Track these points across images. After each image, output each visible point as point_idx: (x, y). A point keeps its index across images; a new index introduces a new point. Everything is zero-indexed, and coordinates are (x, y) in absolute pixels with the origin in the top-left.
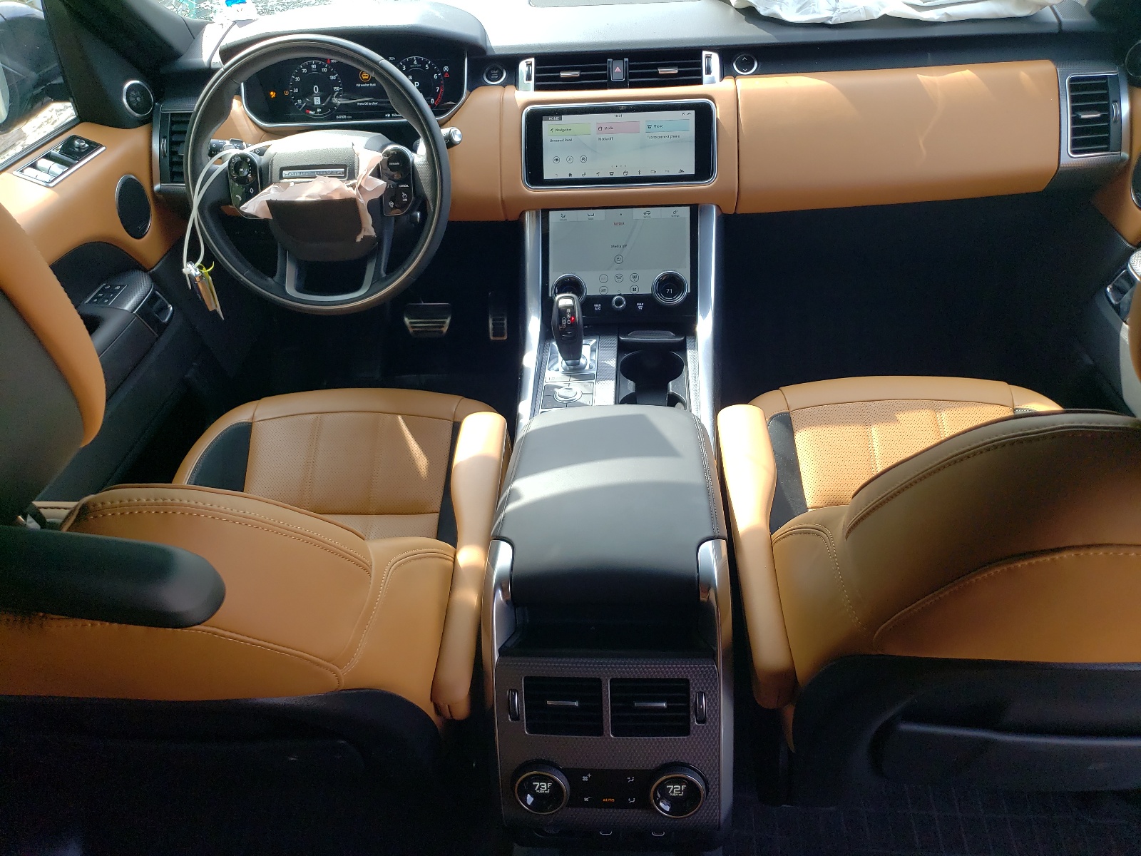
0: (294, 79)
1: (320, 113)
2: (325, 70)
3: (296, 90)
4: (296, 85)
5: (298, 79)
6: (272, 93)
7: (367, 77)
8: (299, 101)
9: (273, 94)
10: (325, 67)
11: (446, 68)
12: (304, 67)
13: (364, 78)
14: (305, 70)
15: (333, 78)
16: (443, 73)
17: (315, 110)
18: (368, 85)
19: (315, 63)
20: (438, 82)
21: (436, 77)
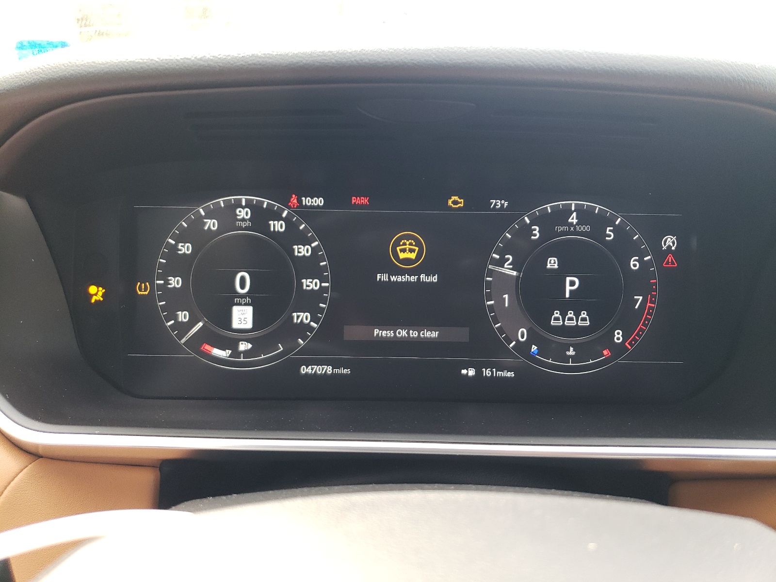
0: (175, 248)
1: (247, 353)
2: (278, 226)
3: (175, 282)
4: (177, 265)
5: (185, 249)
6: (93, 289)
7: (413, 256)
8: (183, 316)
9: (96, 292)
10: (278, 217)
11: (670, 241)
12: (209, 215)
13: (402, 256)
14: (212, 224)
15: (303, 251)
16: (660, 254)
17: (230, 344)
18: (413, 279)
19: (249, 204)
20: (640, 281)
21: (634, 264)
